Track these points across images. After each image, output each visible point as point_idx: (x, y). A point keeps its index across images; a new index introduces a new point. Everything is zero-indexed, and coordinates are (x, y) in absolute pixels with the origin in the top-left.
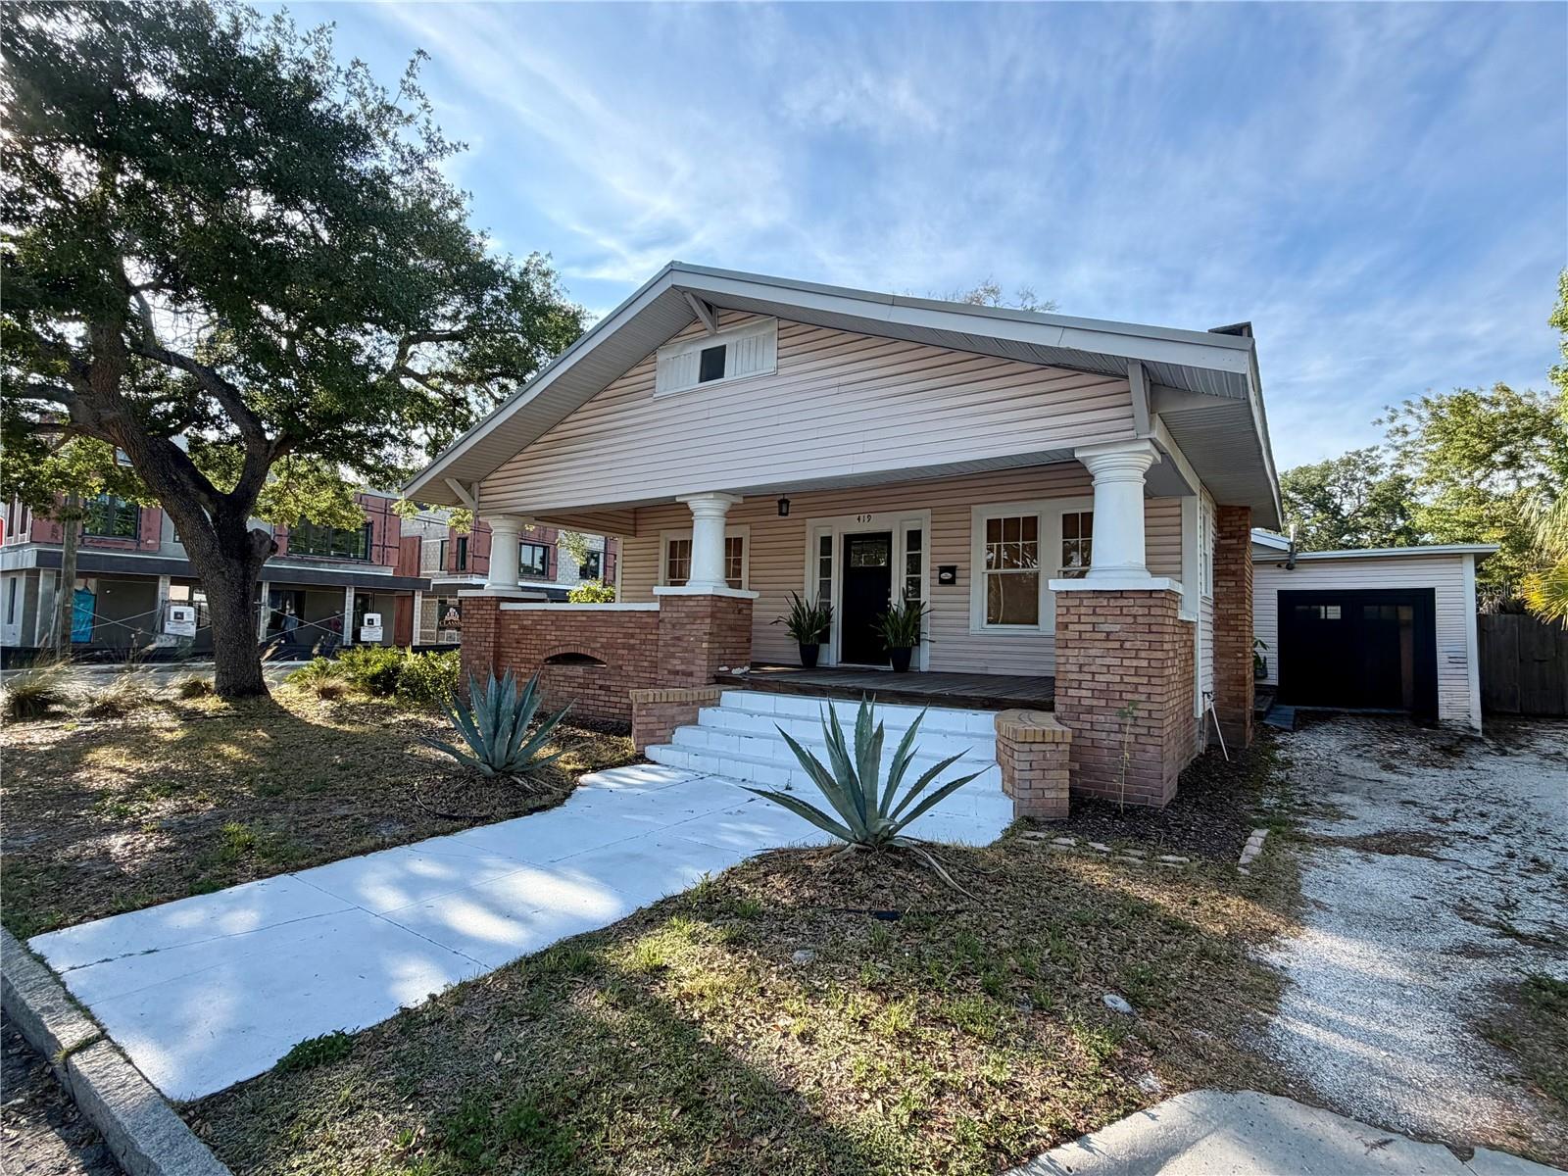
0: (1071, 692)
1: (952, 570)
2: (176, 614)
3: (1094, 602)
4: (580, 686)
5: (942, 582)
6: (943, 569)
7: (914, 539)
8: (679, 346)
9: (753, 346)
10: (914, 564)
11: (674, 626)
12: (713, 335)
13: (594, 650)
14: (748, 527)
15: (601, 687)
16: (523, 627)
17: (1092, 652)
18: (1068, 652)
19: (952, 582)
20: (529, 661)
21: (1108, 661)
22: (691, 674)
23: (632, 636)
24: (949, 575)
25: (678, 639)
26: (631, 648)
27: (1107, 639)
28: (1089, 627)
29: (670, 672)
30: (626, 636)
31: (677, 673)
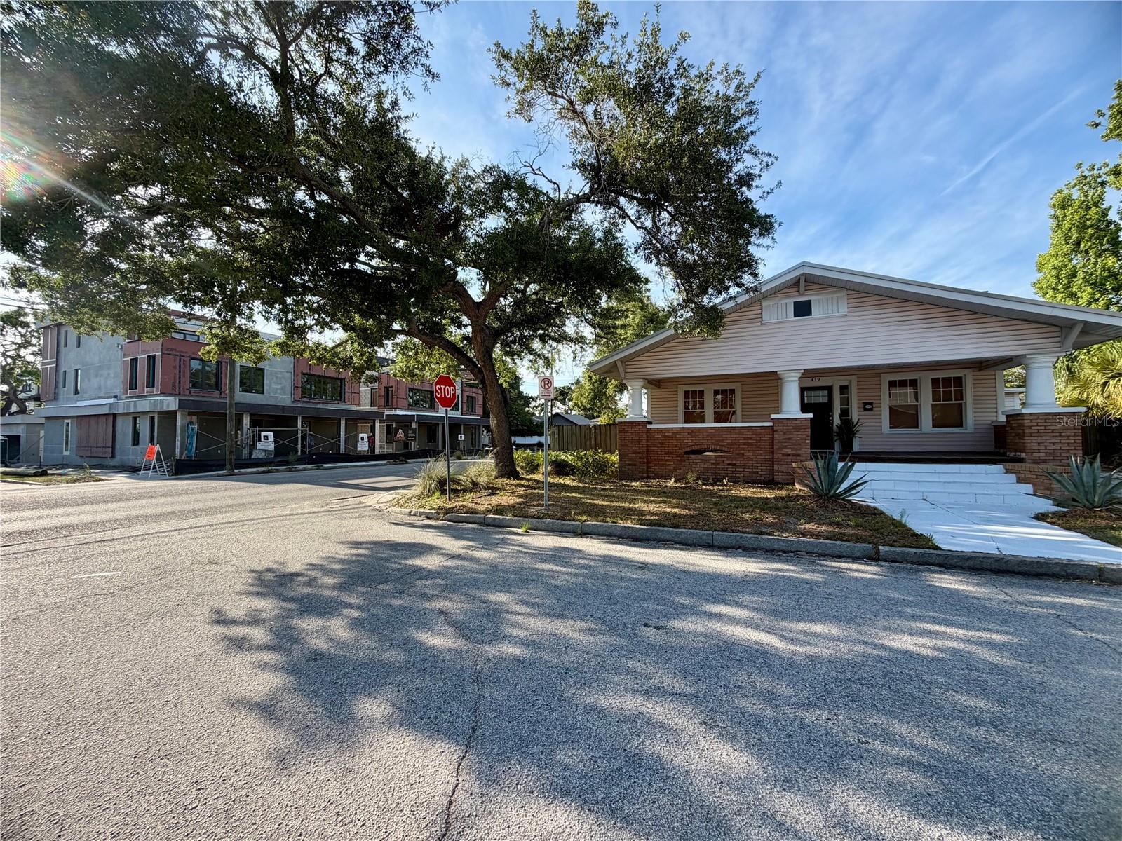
0: (1034, 454)
1: (871, 404)
2: (264, 436)
3: (1045, 417)
4: (713, 464)
5: (866, 410)
6: (865, 404)
7: (844, 389)
8: (777, 299)
9: (830, 301)
10: (846, 401)
11: (785, 433)
12: (802, 295)
13: (723, 446)
14: (739, 384)
15: (729, 464)
16: (665, 436)
17: (1044, 438)
18: (1032, 438)
19: (871, 409)
20: (672, 453)
21: (1053, 441)
22: (799, 455)
23: (751, 439)
24: (868, 407)
25: (789, 439)
26: (751, 444)
27: (1053, 432)
28: (1043, 428)
29: (783, 455)
30: (745, 439)
31: (789, 455)
